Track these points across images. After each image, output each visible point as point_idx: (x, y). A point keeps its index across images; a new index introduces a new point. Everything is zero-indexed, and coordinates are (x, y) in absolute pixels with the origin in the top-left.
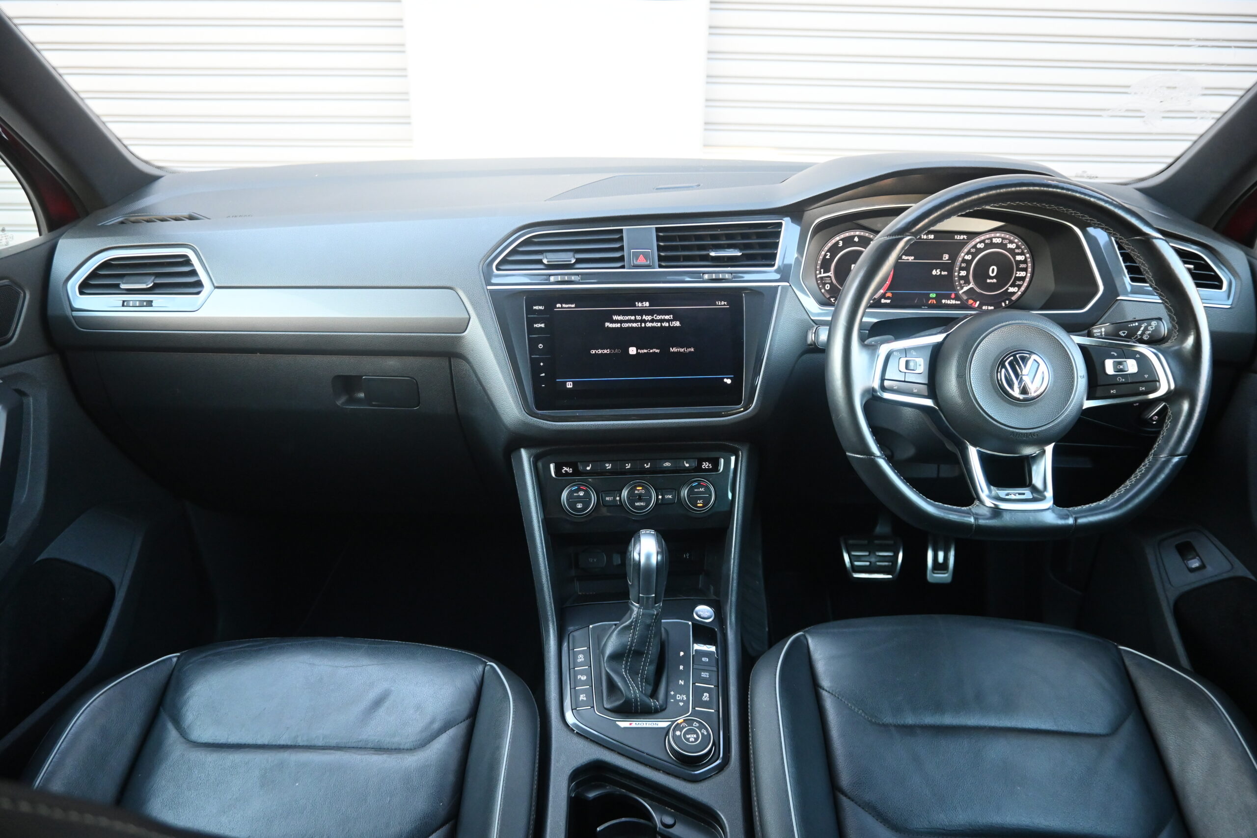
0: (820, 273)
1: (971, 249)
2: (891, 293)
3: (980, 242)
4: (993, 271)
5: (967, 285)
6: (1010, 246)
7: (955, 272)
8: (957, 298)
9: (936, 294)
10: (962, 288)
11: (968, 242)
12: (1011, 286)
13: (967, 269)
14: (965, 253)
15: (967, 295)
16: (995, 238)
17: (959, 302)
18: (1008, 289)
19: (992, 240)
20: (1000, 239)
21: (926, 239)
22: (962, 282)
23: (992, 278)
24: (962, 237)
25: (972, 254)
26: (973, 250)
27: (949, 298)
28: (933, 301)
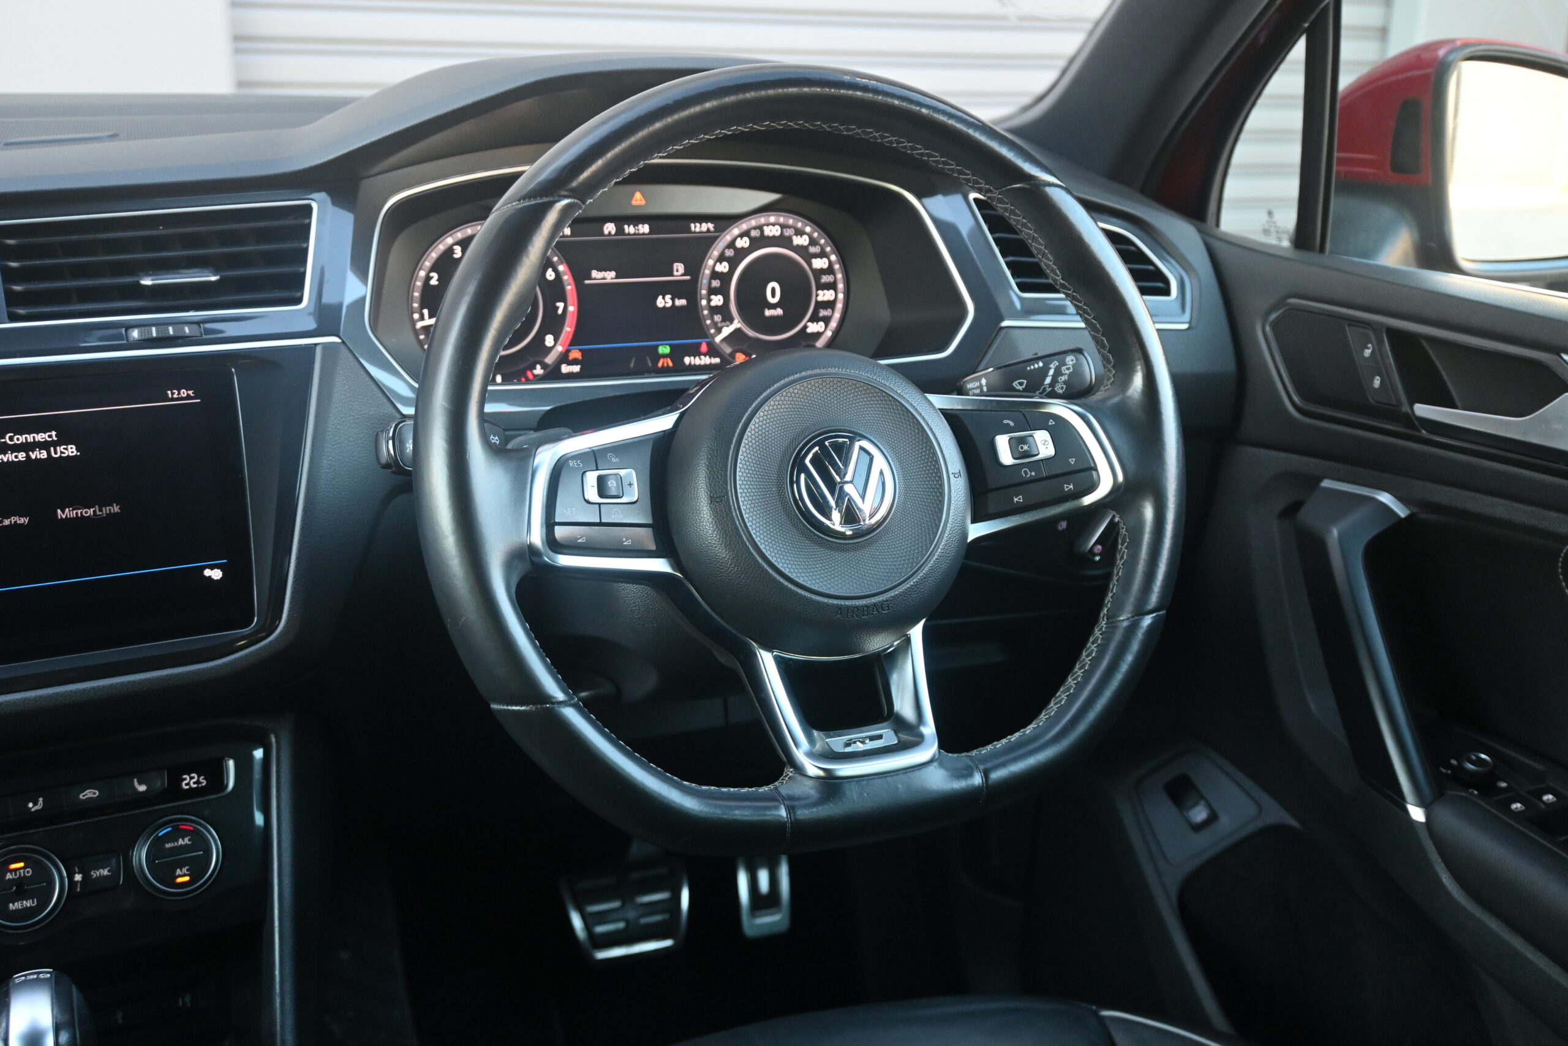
0: (422, 318)
1: (726, 251)
2: (580, 350)
3: (741, 236)
4: (773, 291)
5: (728, 323)
6: (798, 241)
7: (701, 299)
8: (713, 351)
9: (671, 346)
10: (719, 331)
11: (716, 238)
12: (812, 320)
13: (723, 291)
14: (715, 258)
15: (730, 345)
16: (768, 225)
17: (717, 361)
18: (805, 327)
19: (762, 232)
20: (778, 227)
21: (634, 234)
22: (718, 318)
23: (773, 307)
24: (705, 227)
25: (728, 260)
26: (730, 253)
27: (697, 353)
28: (667, 360)
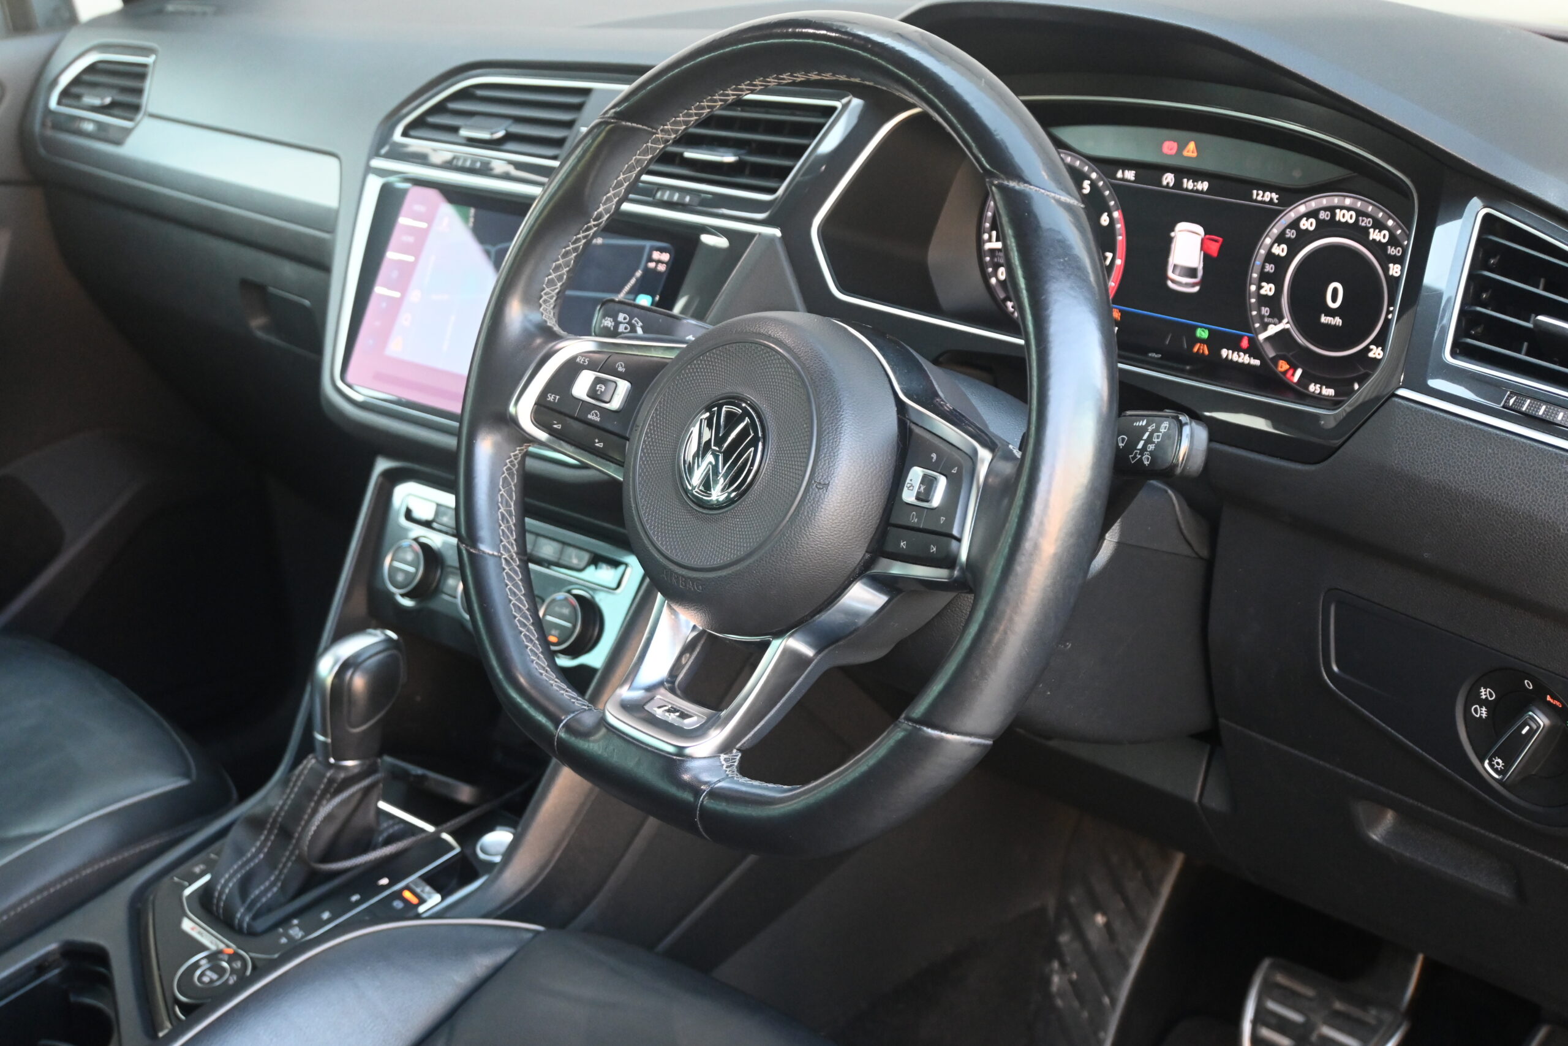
0: (990, 240)
1: (1288, 231)
2: (1120, 311)
3: (1308, 215)
4: (1335, 293)
5: (1276, 320)
6: (1375, 235)
7: (1250, 284)
8: (1254, 350)
9: (1210, 331)
10: (1265, 327)
11: (1281, 212)
12: (1375, 342)
13: (1276, 278)
14: (1274, 237)
15: (1274, 348)
16: (1342, 208)
17: (1257, 362)
18: (1367, 349)
19: (1333, 215)
20: (1353, 213)
21: (1192, 191)
22: (1265, 311)
23: (1332, 313)
24: (1267, 196)
25: (1288, 242)
26: (1291, 234)
27: (1237, 348)
28: (1203, 346)
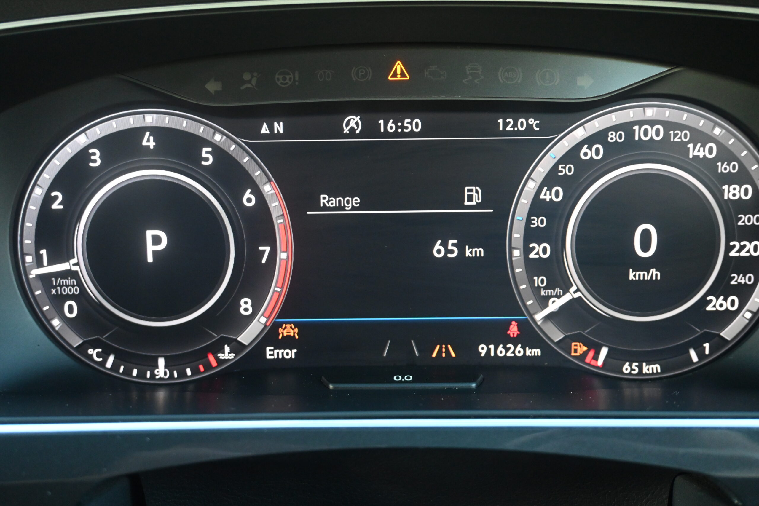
1: (561, 167)
2: (296, 325)
3: (591, 140)
4: (646, 238)
5: (559, 290)
6: (697, 151)
7: (512, 248)
8: (529, 336)
10: (544, 302)
12: (714, 291)
14: (540, 180)
15: (561, 327)
16: (640, 123)
17: (537, 352)
18: (704, 302)
19: (630, 134)
20: (660, 127)
21: (395, 134)
22: (540, 281)
23: (644, 265)
24: (522, 124)
25: (564, 181)
26: (565, 170)
27: (500, 338)
28: (447, 347)
